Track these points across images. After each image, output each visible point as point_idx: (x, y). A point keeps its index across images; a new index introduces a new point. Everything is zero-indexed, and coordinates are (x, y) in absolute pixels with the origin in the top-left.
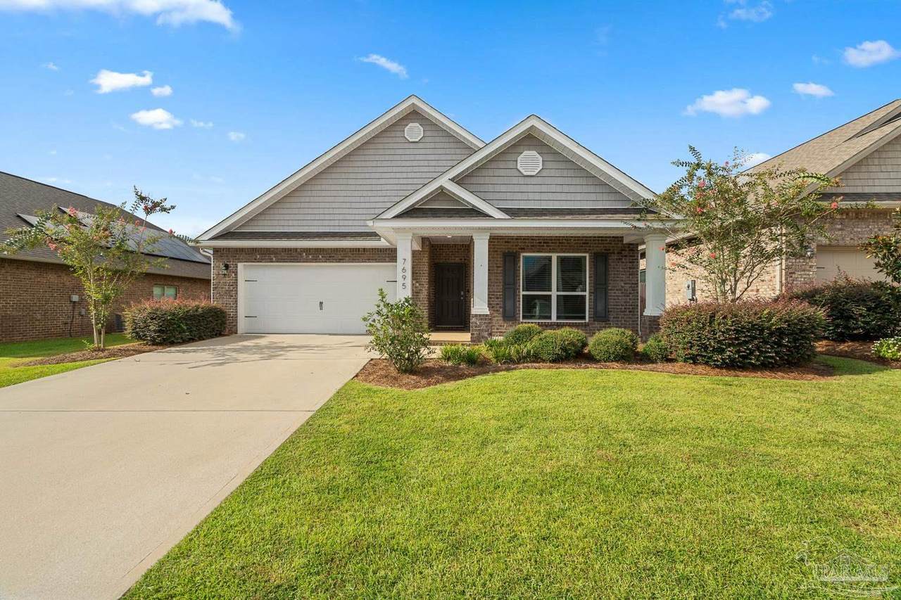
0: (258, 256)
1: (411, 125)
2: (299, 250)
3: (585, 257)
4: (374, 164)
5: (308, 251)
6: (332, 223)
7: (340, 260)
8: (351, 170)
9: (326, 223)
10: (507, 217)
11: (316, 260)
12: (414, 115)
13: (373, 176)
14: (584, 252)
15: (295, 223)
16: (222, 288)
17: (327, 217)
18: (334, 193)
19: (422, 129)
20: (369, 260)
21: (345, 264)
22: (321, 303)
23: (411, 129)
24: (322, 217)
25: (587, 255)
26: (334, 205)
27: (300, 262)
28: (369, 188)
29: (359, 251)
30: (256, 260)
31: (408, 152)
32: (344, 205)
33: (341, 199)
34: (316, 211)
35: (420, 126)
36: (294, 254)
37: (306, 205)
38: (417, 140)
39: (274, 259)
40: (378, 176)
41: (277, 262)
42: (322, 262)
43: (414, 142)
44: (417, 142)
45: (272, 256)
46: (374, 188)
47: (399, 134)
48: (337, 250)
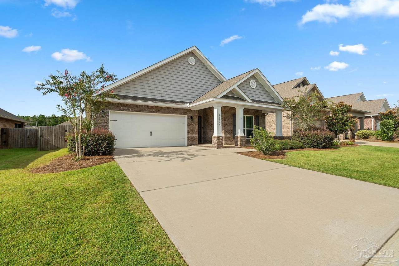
0: (122, 108)
1: (191, 57)
2: (143, 106)
3: (253, 117)
4: (176, 71)
5: (148, 107)
6: (158, 95)
7: (163, 113)
8: (166, 71)
9: (156, 94)
10: (252, 102)
11: (151, 111)
12: (192, 54)
13: (176, 76)
14: (253, 115)
15: (141, 93)
16: (100, 124)
17: (156, 92)
18: (159, 81)
19: (195, 60)
20: (175, 113)
21: (164, 114)
22: (151, 132)
23: (191, 59)
24: (154, 91)
25: (253, 116)
26: (159, 86)
27: (144, 112)
28: (174, 81)
29: (171, 109)
30: (120, 110)
31: (189, 68)
32: (164, 87)
33: (162, 84)
34: (151, 88)
35: (194, 59)
36: (141, 108)
37: (146, 85)
38: (193, 64)
39: (130, 110)
40: (178, 76)
41: (132, 111)
42: (155, 113)
43: (191, 65)
44: (192, 65)
45: (129, 108)
46: (176, 81)
47: (186, 60)
48: (161, 108)
